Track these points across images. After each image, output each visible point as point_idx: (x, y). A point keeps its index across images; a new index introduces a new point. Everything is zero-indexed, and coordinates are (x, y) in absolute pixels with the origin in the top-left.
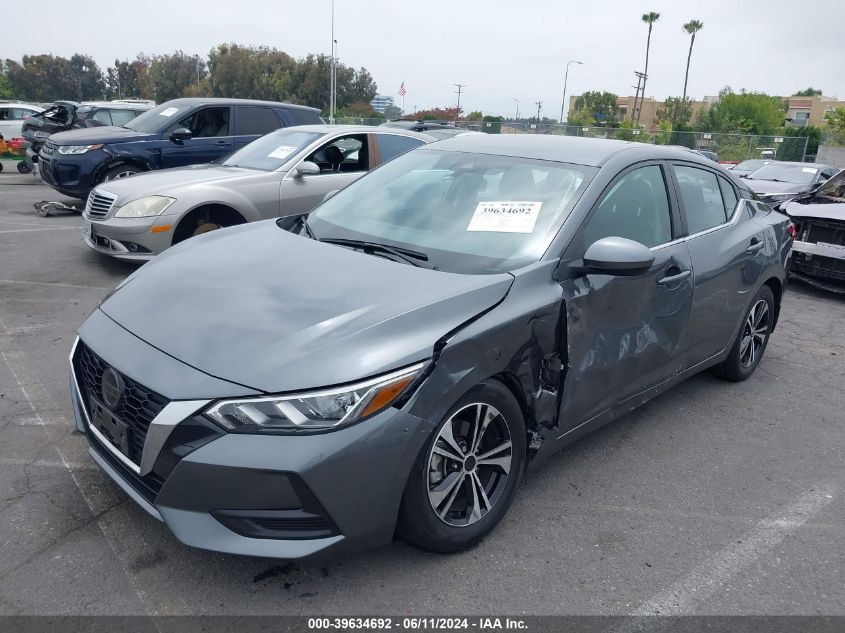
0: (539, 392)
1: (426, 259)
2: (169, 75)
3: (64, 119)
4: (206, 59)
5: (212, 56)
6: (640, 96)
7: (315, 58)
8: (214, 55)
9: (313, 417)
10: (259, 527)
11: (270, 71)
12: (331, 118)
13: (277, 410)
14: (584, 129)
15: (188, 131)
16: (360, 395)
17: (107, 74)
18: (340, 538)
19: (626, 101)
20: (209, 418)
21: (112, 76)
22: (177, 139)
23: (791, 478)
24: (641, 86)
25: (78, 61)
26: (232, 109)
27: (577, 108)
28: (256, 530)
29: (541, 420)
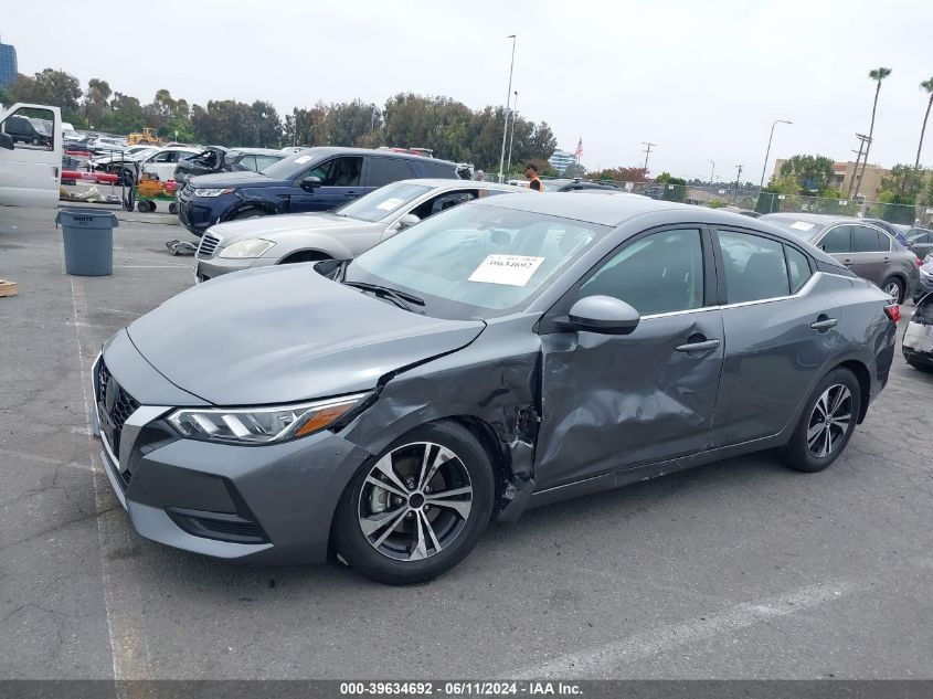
0: (515, 442)
1: (422, 304)
2: (344, 123)
3: (212, 164)
4: (382, 108)
5: (389, 106)
6: (862, 161)
7: (493, 110)
8: (390, 103)
9: (254, 432)
10: (201, 527)
11: (446, 123)
12: (500, 175)
13: (223, 421)
14: (780, 197)
15: (317, 179)
16: (297, 415)
17: (285, 121)
18: (270, 545)
19: (842, 167)
20: (169, 423)
21: (289, 123)
22: (308, 187)
23: (805, 571)
24: (864, 150)
25: (259, 107)
26: (365, 159)
27: (782, 173)
28: (201, 530)
29: (517, 471)
